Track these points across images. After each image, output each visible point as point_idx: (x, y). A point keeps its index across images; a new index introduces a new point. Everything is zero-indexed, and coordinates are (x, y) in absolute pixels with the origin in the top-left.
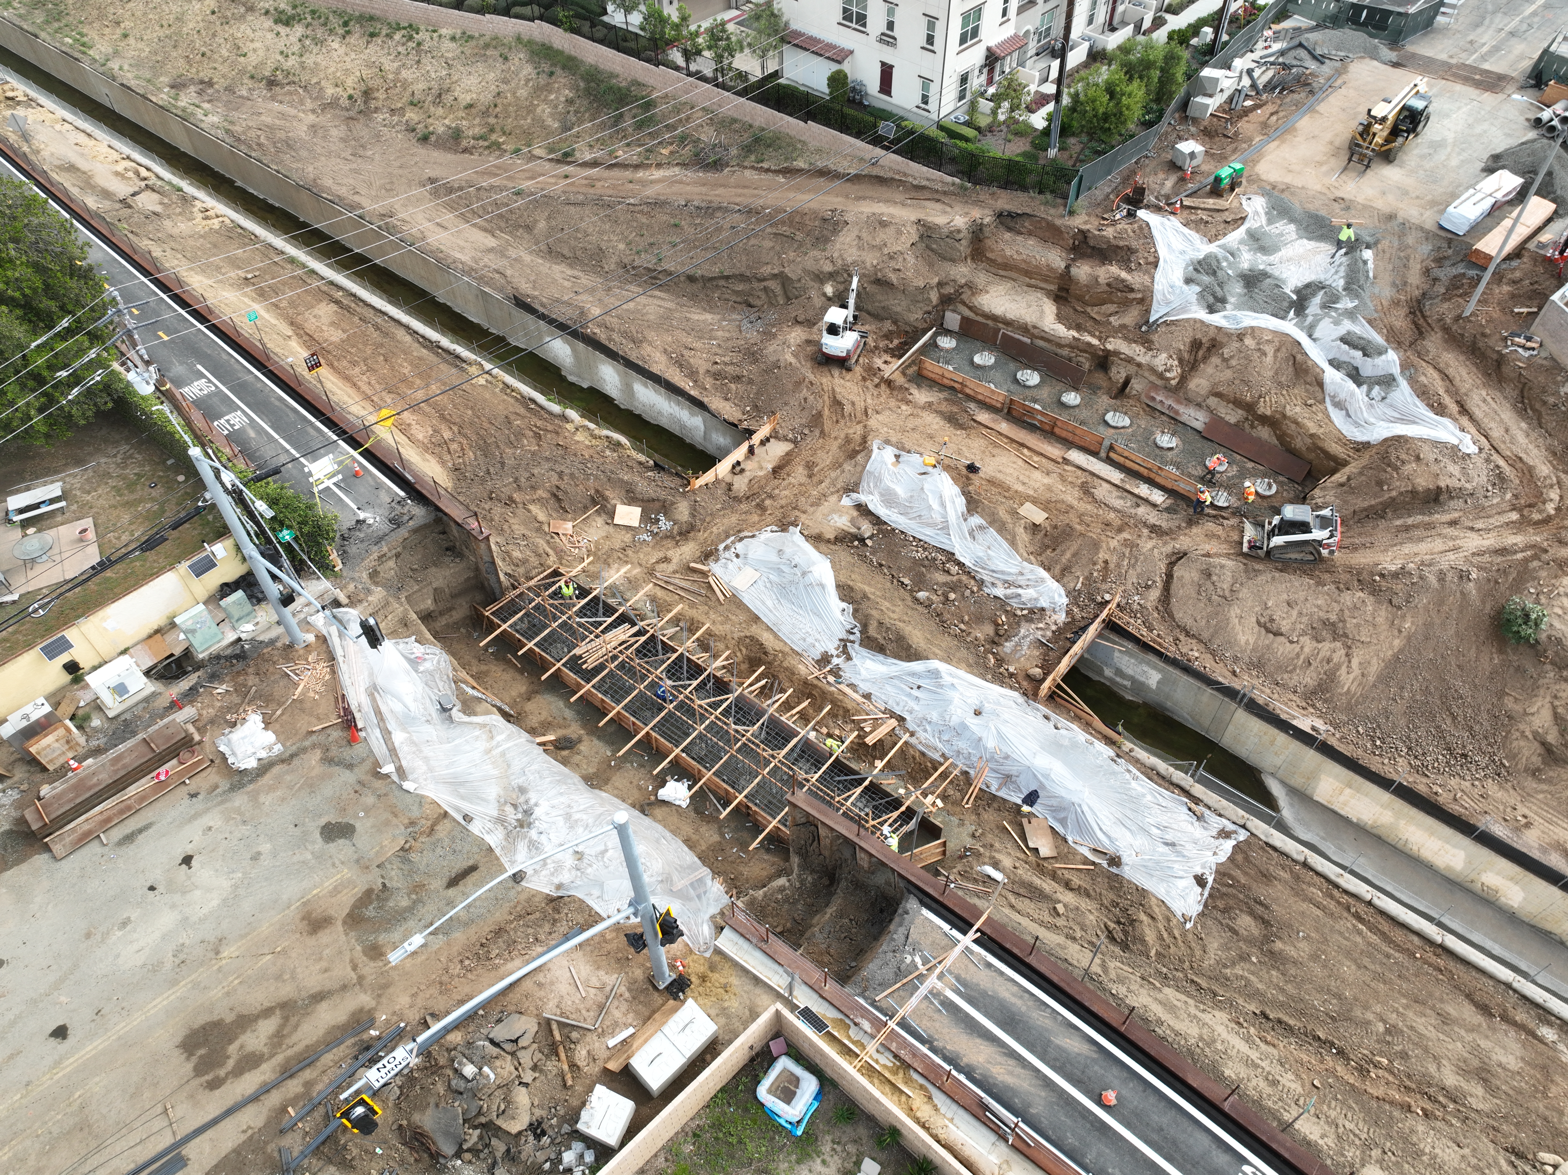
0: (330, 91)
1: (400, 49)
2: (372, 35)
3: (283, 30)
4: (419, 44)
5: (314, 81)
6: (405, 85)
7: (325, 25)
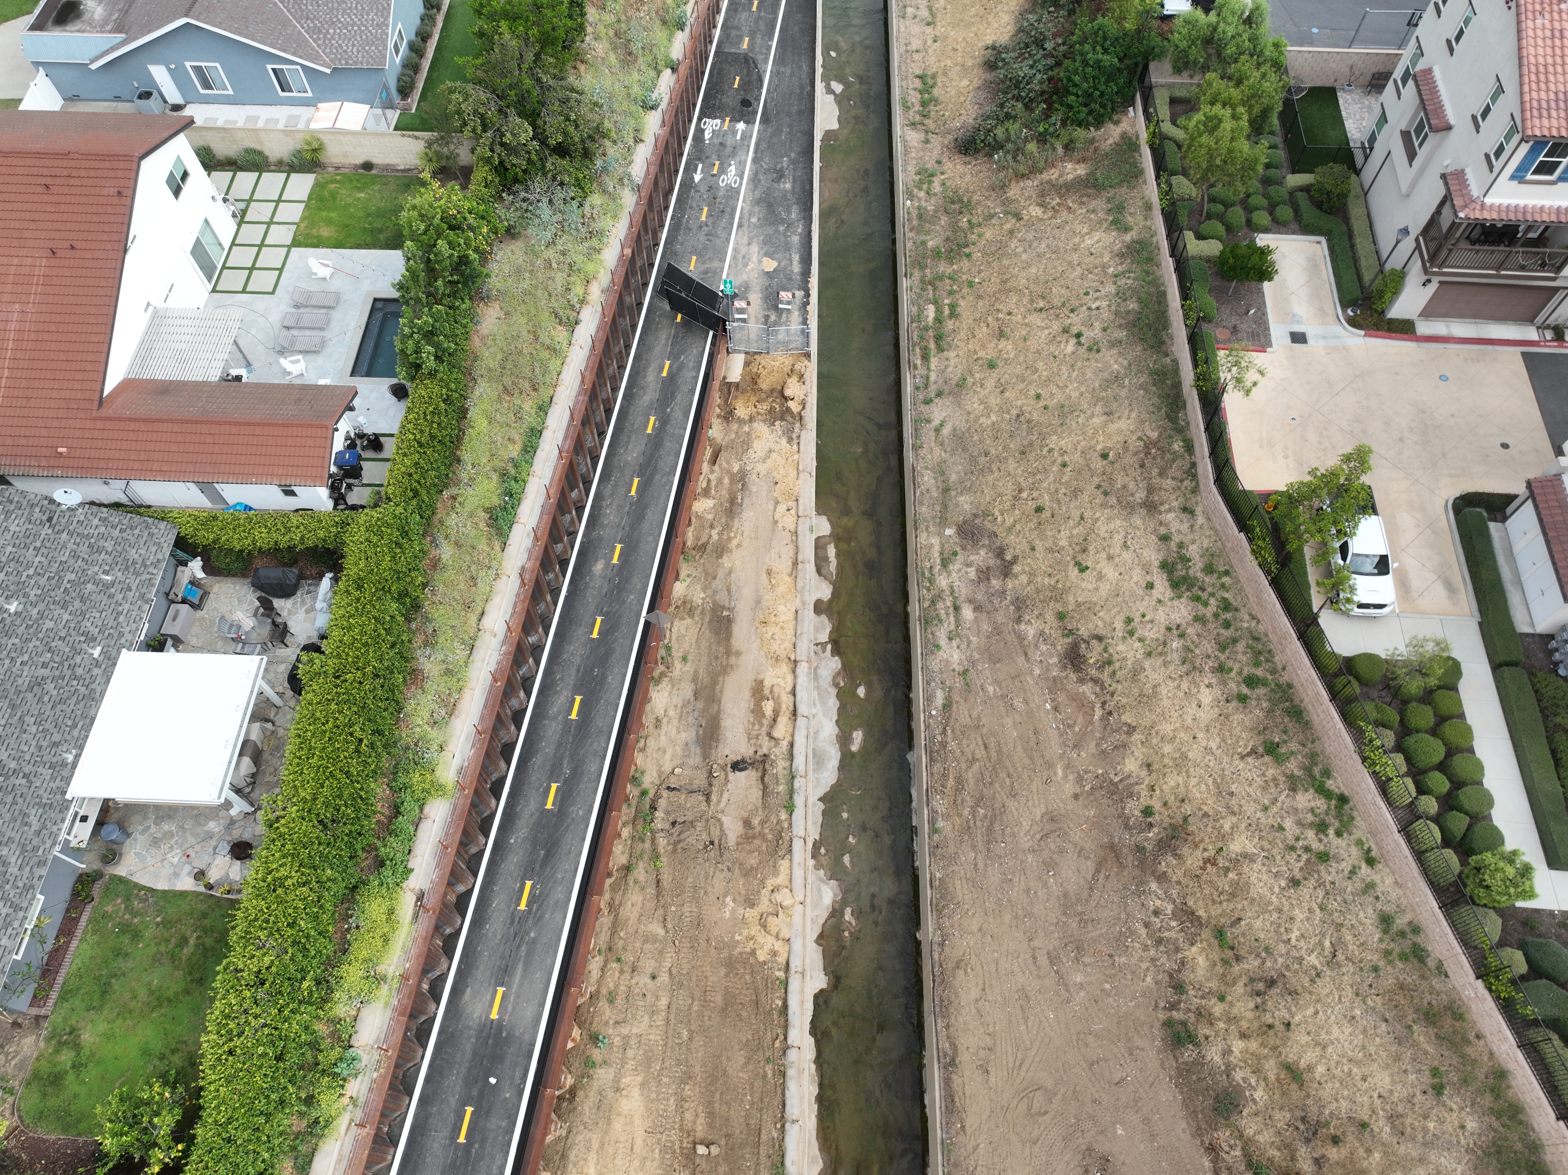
0: (1131, 765)
1: (1288, 824)
2: (1271, 749)
3: (1162, 587)
4: (1324, 857)
5: (1127, 718)
6: (1238, 890)
7: (1222, 648)
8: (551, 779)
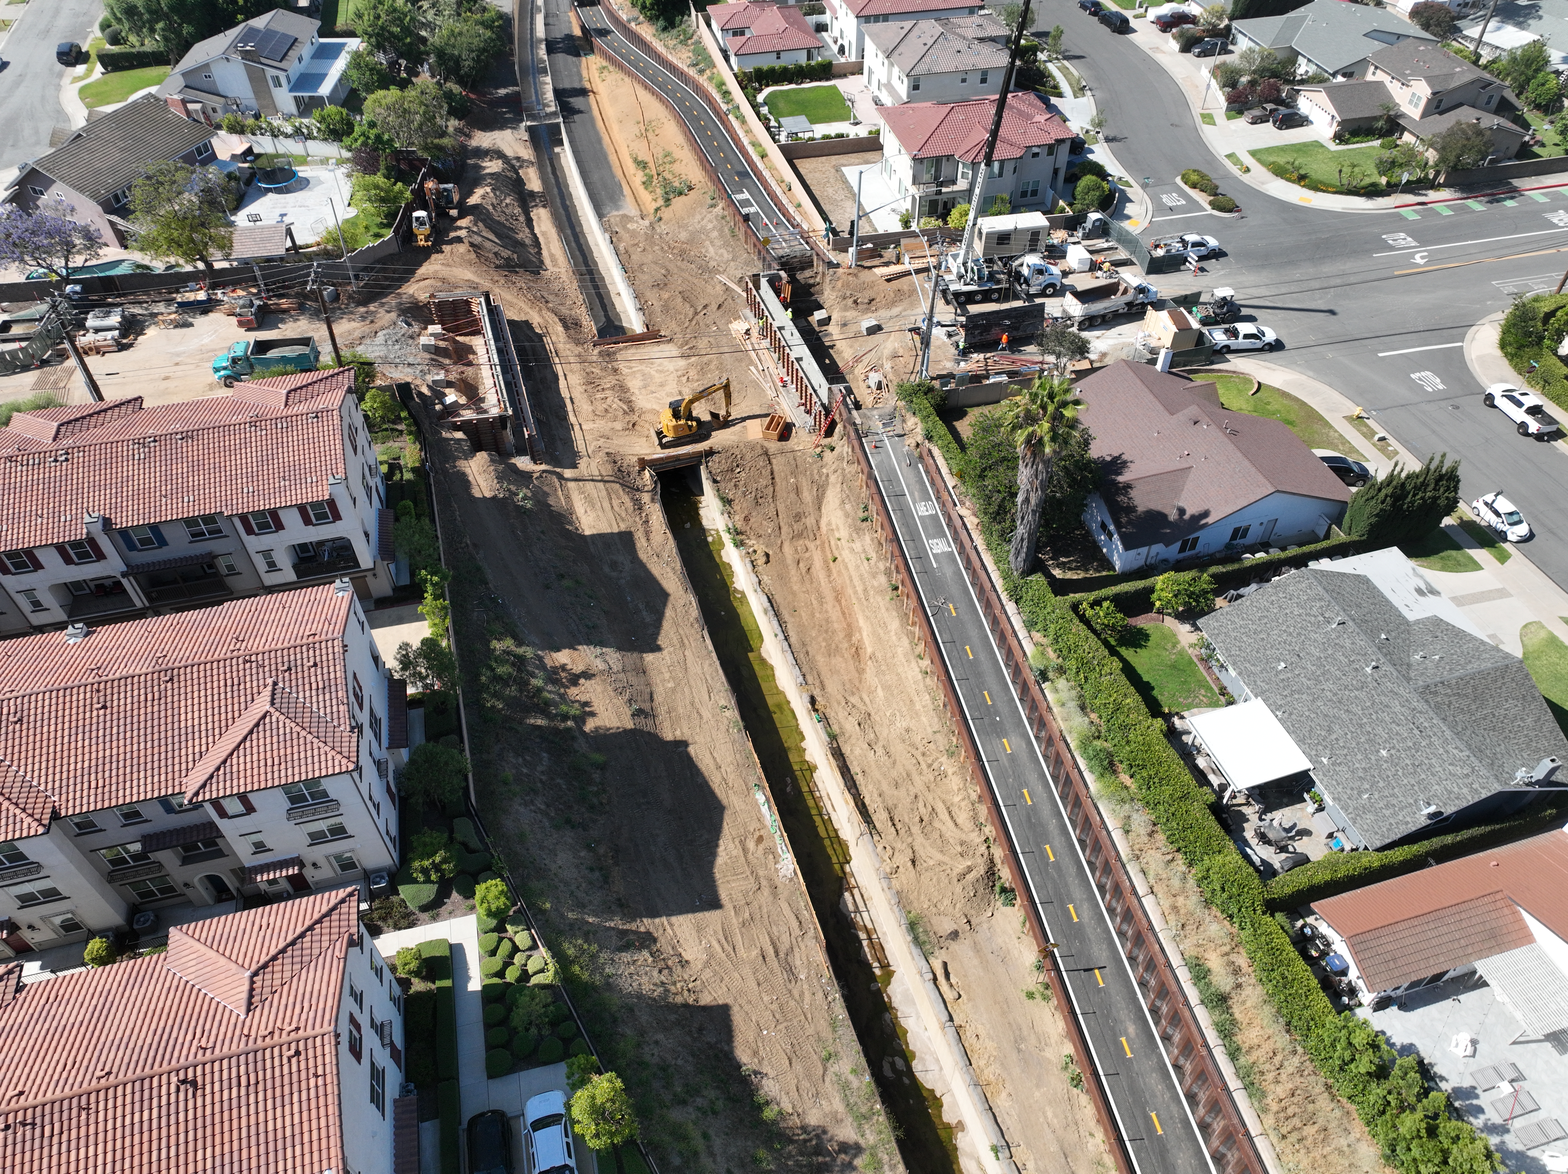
8: (1057, 862)
